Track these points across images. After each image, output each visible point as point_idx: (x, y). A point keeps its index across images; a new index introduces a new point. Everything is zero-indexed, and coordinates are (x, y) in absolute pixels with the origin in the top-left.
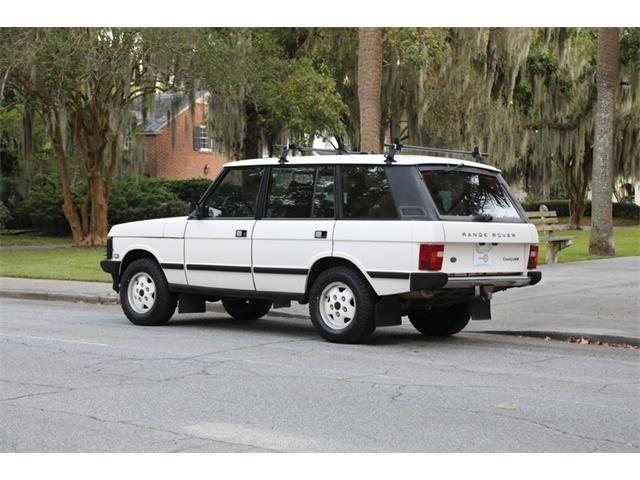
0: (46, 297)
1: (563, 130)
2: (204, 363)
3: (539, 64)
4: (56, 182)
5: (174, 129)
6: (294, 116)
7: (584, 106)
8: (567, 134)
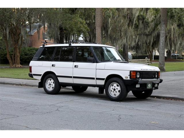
0: (4, 83)
1: (147, 35)
2: (57, 106)
3: (141, 17)
4: (4, 48)
5: (39, 34)
6: (74, 31)
7: (153, 29)
8: (148, 37)
